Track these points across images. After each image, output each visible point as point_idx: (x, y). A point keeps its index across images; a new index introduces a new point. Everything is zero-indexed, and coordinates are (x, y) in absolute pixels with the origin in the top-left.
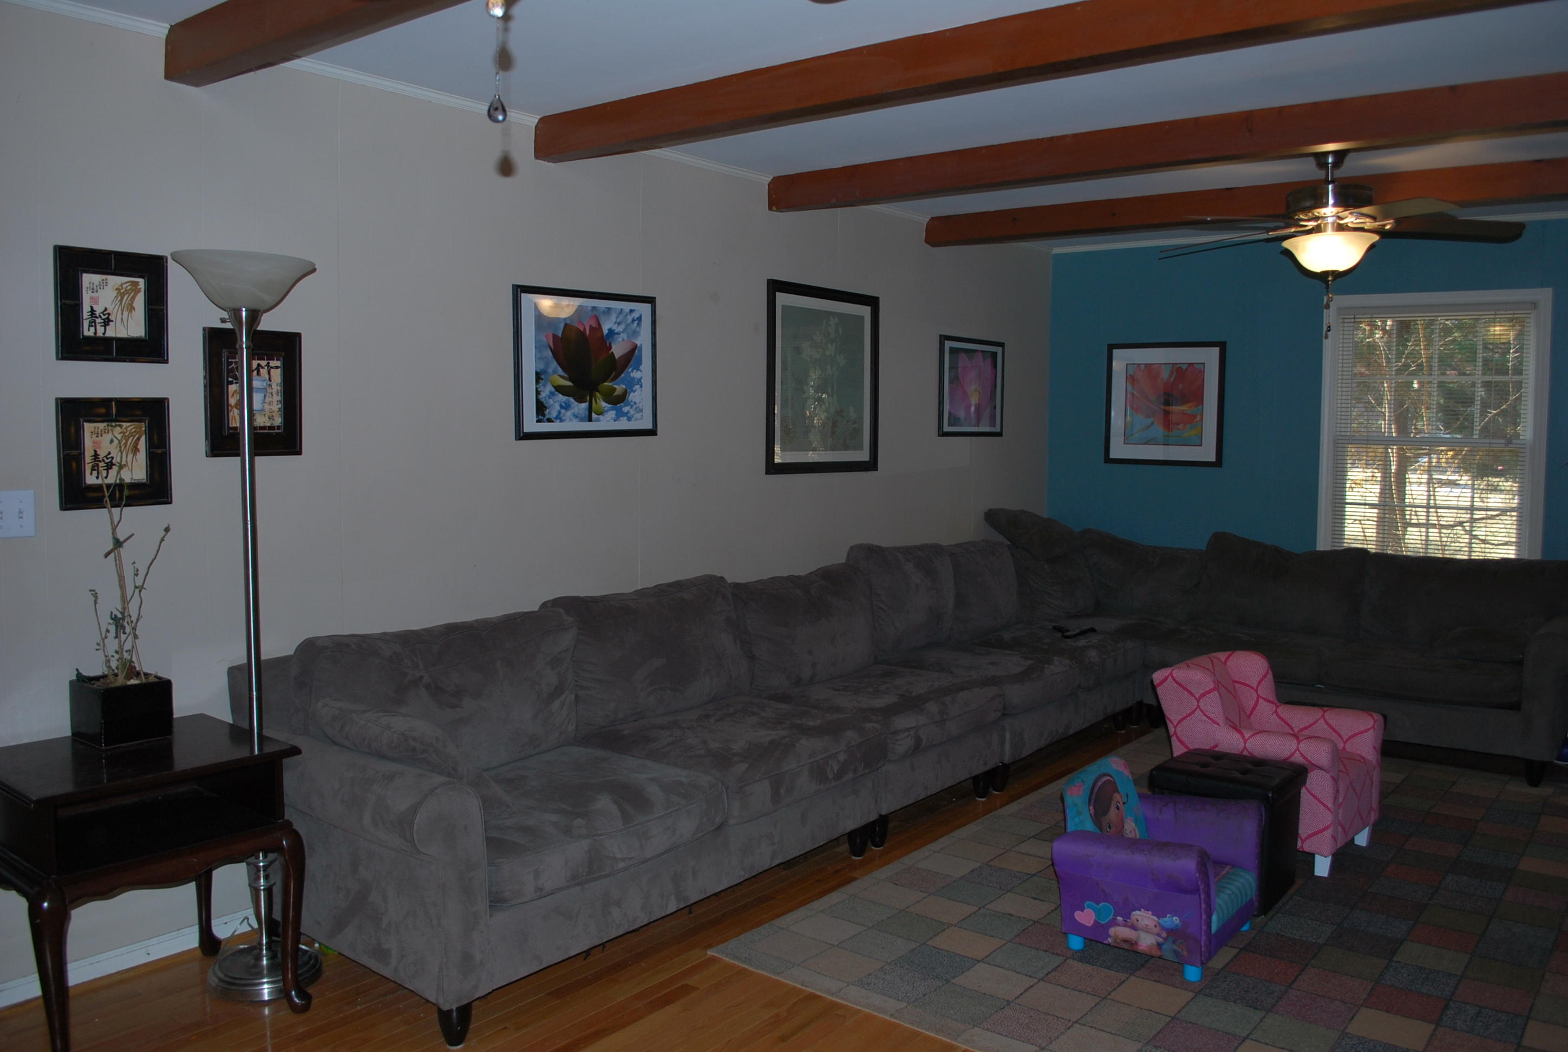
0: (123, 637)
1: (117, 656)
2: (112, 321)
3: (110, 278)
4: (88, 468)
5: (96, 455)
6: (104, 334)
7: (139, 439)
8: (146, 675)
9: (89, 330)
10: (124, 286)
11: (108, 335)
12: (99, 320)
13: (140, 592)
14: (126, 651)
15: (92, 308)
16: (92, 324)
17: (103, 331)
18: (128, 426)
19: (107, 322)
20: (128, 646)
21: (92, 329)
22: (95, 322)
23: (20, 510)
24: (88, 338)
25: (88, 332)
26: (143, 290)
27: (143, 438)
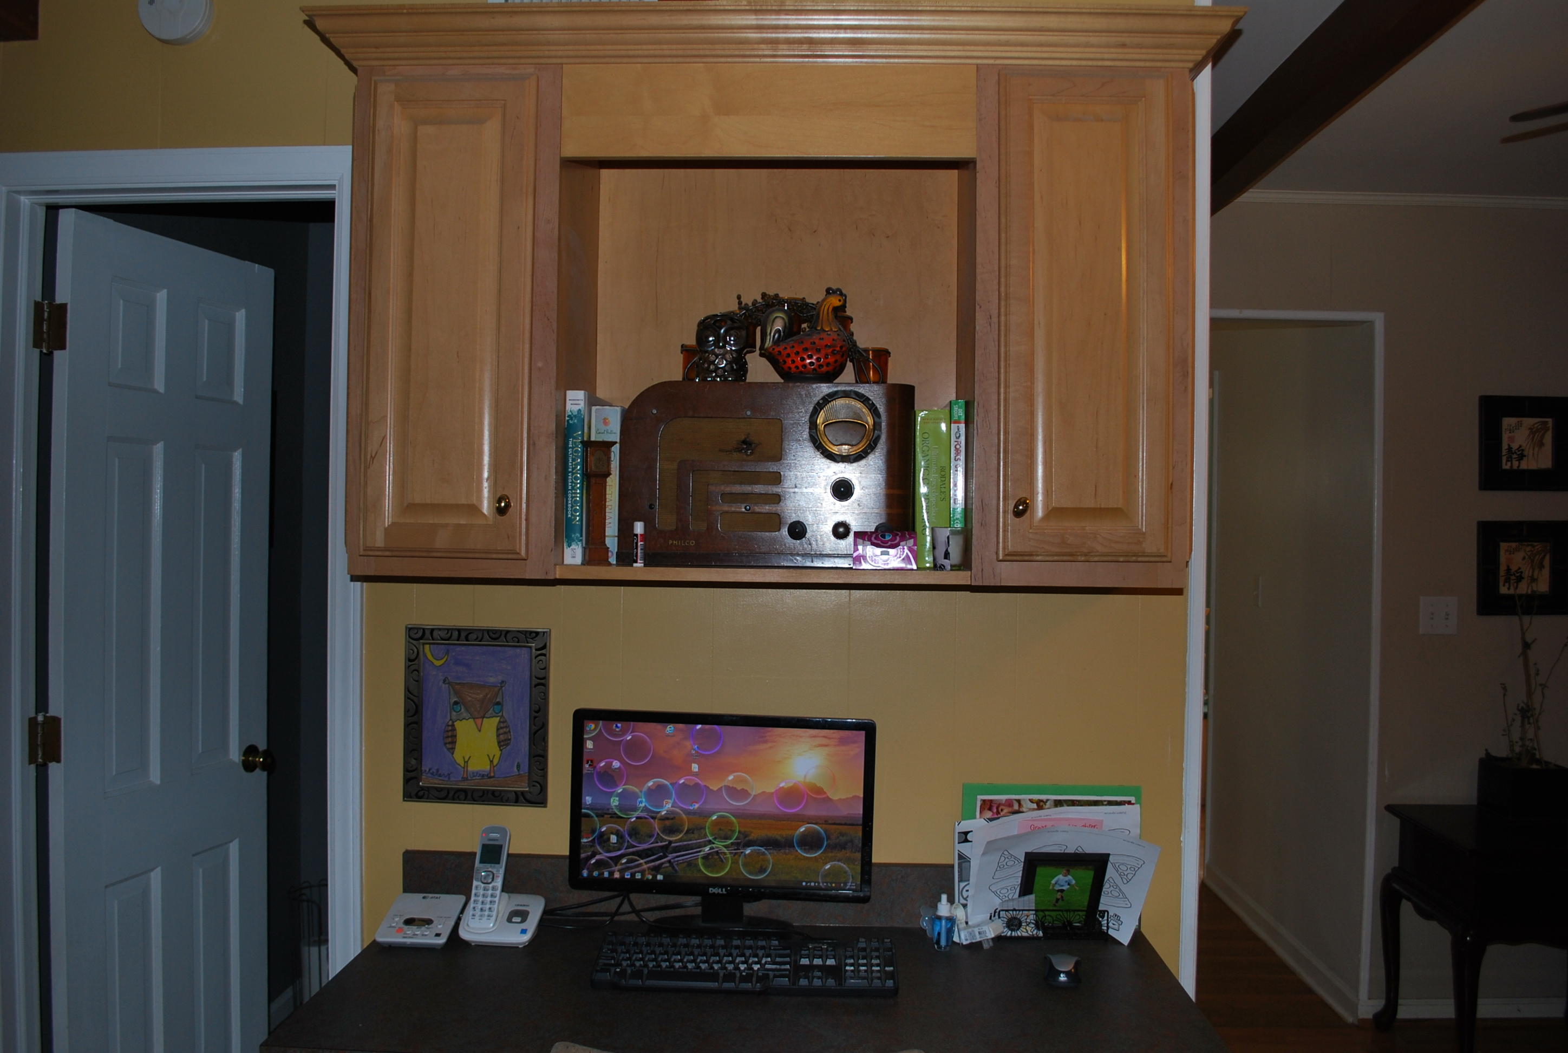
0: (1527, 726)
1: (1520, 743)
2: (1525, 456)
3: (1524, 419)
4: (1502, 580)
5: (1508, 570)
6: (1519, 466)
7: (1545, 556)
8: (1547, 763)
9: (1506, 464)
10: (1536, 426)
11: (1521, 468)
12: (1515, 456)
13: (1543, 689)
14: (1528, 740)
15: (1509, 445)
16: (1509, 459)
17: (1517, 465)
18: (1538, 546)
19: (1521, 457)
20: (1530, 734)
21: (1509, 464)
22: (1511, 457)
23: (1446, 613)
24: (1505, 470)
25: (1506, 466)
26: (1551, 428)
27: (1548, 557)
